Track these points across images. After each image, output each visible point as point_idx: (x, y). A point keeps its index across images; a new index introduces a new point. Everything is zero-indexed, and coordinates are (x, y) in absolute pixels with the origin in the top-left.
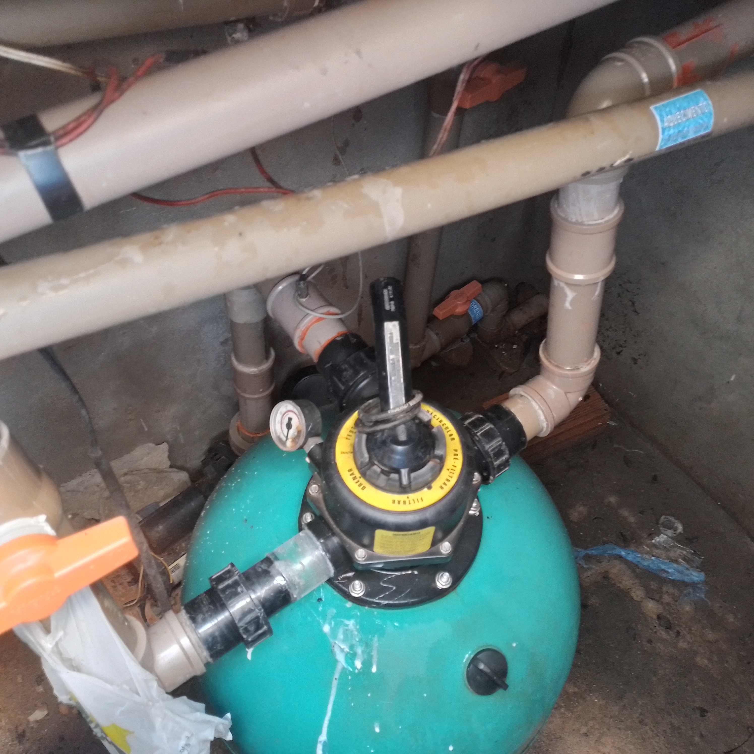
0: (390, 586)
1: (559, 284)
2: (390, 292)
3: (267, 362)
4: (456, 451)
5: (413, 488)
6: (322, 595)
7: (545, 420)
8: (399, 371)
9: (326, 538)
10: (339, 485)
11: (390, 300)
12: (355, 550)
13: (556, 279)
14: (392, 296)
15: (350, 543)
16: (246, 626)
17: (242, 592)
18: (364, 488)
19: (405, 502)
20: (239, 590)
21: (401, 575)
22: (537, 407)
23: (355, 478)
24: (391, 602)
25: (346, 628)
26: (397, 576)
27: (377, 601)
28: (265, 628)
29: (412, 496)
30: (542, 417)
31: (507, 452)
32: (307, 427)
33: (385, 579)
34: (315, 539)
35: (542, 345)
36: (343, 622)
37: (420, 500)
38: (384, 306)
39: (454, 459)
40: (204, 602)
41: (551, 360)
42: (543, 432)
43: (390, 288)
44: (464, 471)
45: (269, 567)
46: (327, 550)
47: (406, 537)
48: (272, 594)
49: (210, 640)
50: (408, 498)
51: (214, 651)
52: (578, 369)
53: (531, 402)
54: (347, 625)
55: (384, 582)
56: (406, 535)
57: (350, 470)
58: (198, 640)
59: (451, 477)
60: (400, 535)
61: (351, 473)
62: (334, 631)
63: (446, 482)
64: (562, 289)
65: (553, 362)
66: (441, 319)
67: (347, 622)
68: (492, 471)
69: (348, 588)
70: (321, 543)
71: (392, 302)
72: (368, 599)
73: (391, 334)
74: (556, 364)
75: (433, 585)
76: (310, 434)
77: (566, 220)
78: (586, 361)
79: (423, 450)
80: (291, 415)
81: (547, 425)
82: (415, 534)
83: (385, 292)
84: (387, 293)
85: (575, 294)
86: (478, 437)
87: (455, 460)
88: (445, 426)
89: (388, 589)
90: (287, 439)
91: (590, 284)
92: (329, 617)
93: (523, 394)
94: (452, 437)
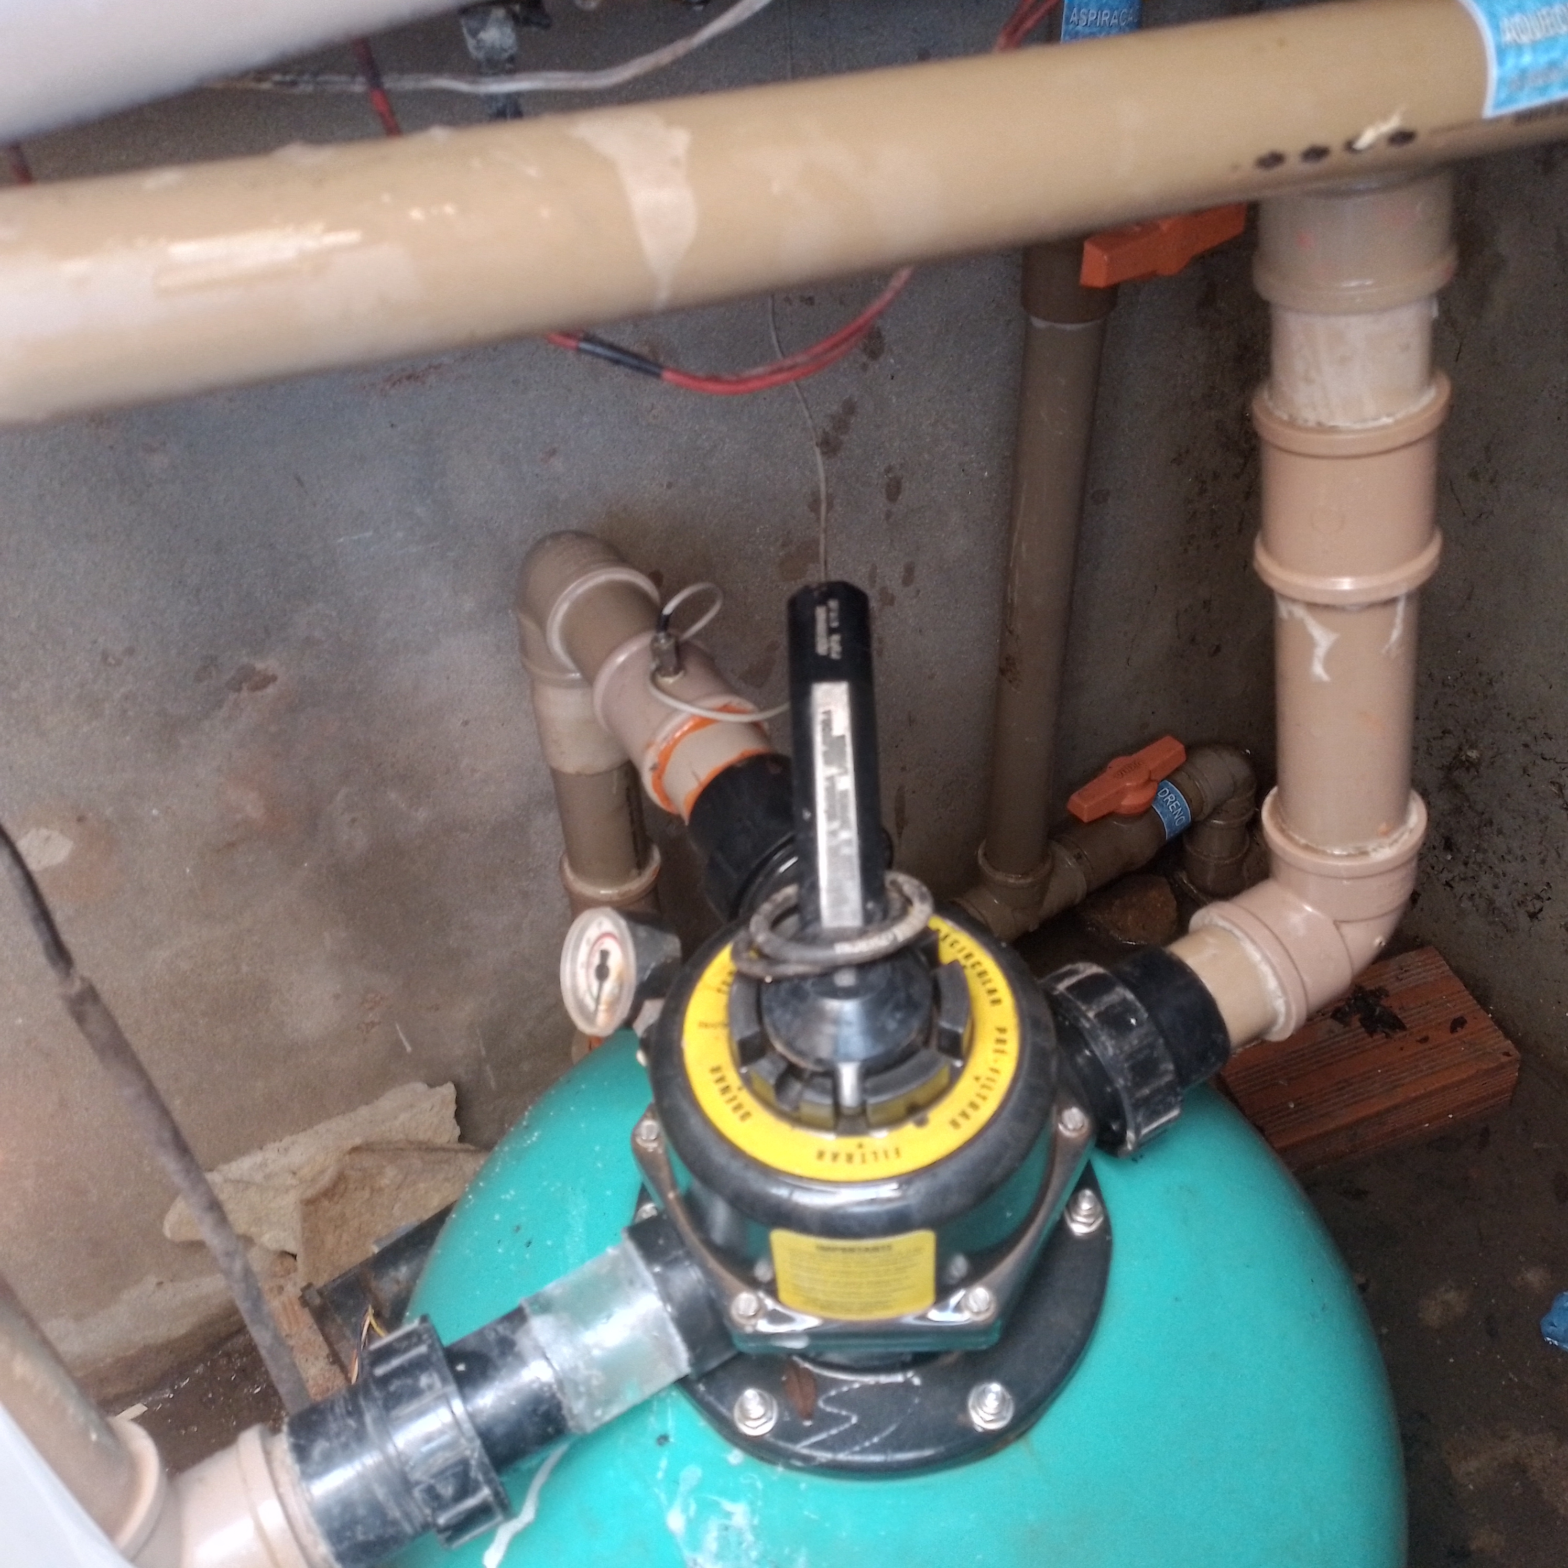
0: (844, 1413)
1: (1290, 613)
2: (833, 615)
3: (640, 874)
4: (1002, 1030)
5: (873, 1118)
6: (671, 1425)
7: (1279, 993)
8: (844, 807)
9: (671, 1264)
10: (685, 1106)
11: (831, 631)
12: (731, 1296)
13: (1283, 597)
14: (835, 624)
15: (729, 1279)
16: (432, 1481)
17: (430, 1387)
18: (746, 1116)
19: (850, 1158)
20: (424, 1381)
21: (878, 1385)
22: (1256, 956)
23: (725, 1090)
24: (842, 1457)
25: (727, 1522)
26: (865, 1388)
27: (805, 1452)
28: (485, 1493)
29: (872, 1142)
30: (1272, 984)
31: (1170, 1067)
32: (640, 973)
33: (833, 1393)
34: (640, 1264)
35: (1268, 800)
36: (717, 1504)
37: (892, 1154)
38: (813, 645)
39: (997, 1051)
40: (337, 1410)
41: (1291, 833)
42: (1276, 1029)
43: (833, 604)
44: (1020, 1085)
45: (514, 1331)
46: (667, 1297)
47: (855, 1256)
48: (514, 1403)
49: (336, 1511)
50: (860, 1146)
51: (346, 1544)
52: (1364, 853)
53: (1242, 944)
54: (728, 1515)
55: (829, 1401)
56: (852, 1250)
57: (716, 1070)
58: (306, 1509)
59: (984, 1098)
60: (834, 1249)
61: (718, 1075)
62: (694, 1525)
63: (970, 1111)
64: (1301, 624)
65: (1297, 837)
66: (1085, 819)
67: (728, 1505)
68: (1129, 1116)
69: (731, 1409)
70: (656, 1275)
71: (836, 638)
72: (782, 1444)
73: (828, 713)
74: (1303, 841)
75: (961, 1417)
76: (645, 992)
77: (1292, 423)
78: (1386, 834)
79: (899, 1015)
80: (608, 944)
81: (1288, 1004)
82: (876, 1249)
83: (821, 613)
84: (823, 617)
85: (1333, 637)
87: (998, 1055)
88: (979, 969)
89: (836, 1420)
90: (597, 1000)
91: (1372, 606)
92: (683, 1488)
93: (1221, 923)
94: (995, 996)
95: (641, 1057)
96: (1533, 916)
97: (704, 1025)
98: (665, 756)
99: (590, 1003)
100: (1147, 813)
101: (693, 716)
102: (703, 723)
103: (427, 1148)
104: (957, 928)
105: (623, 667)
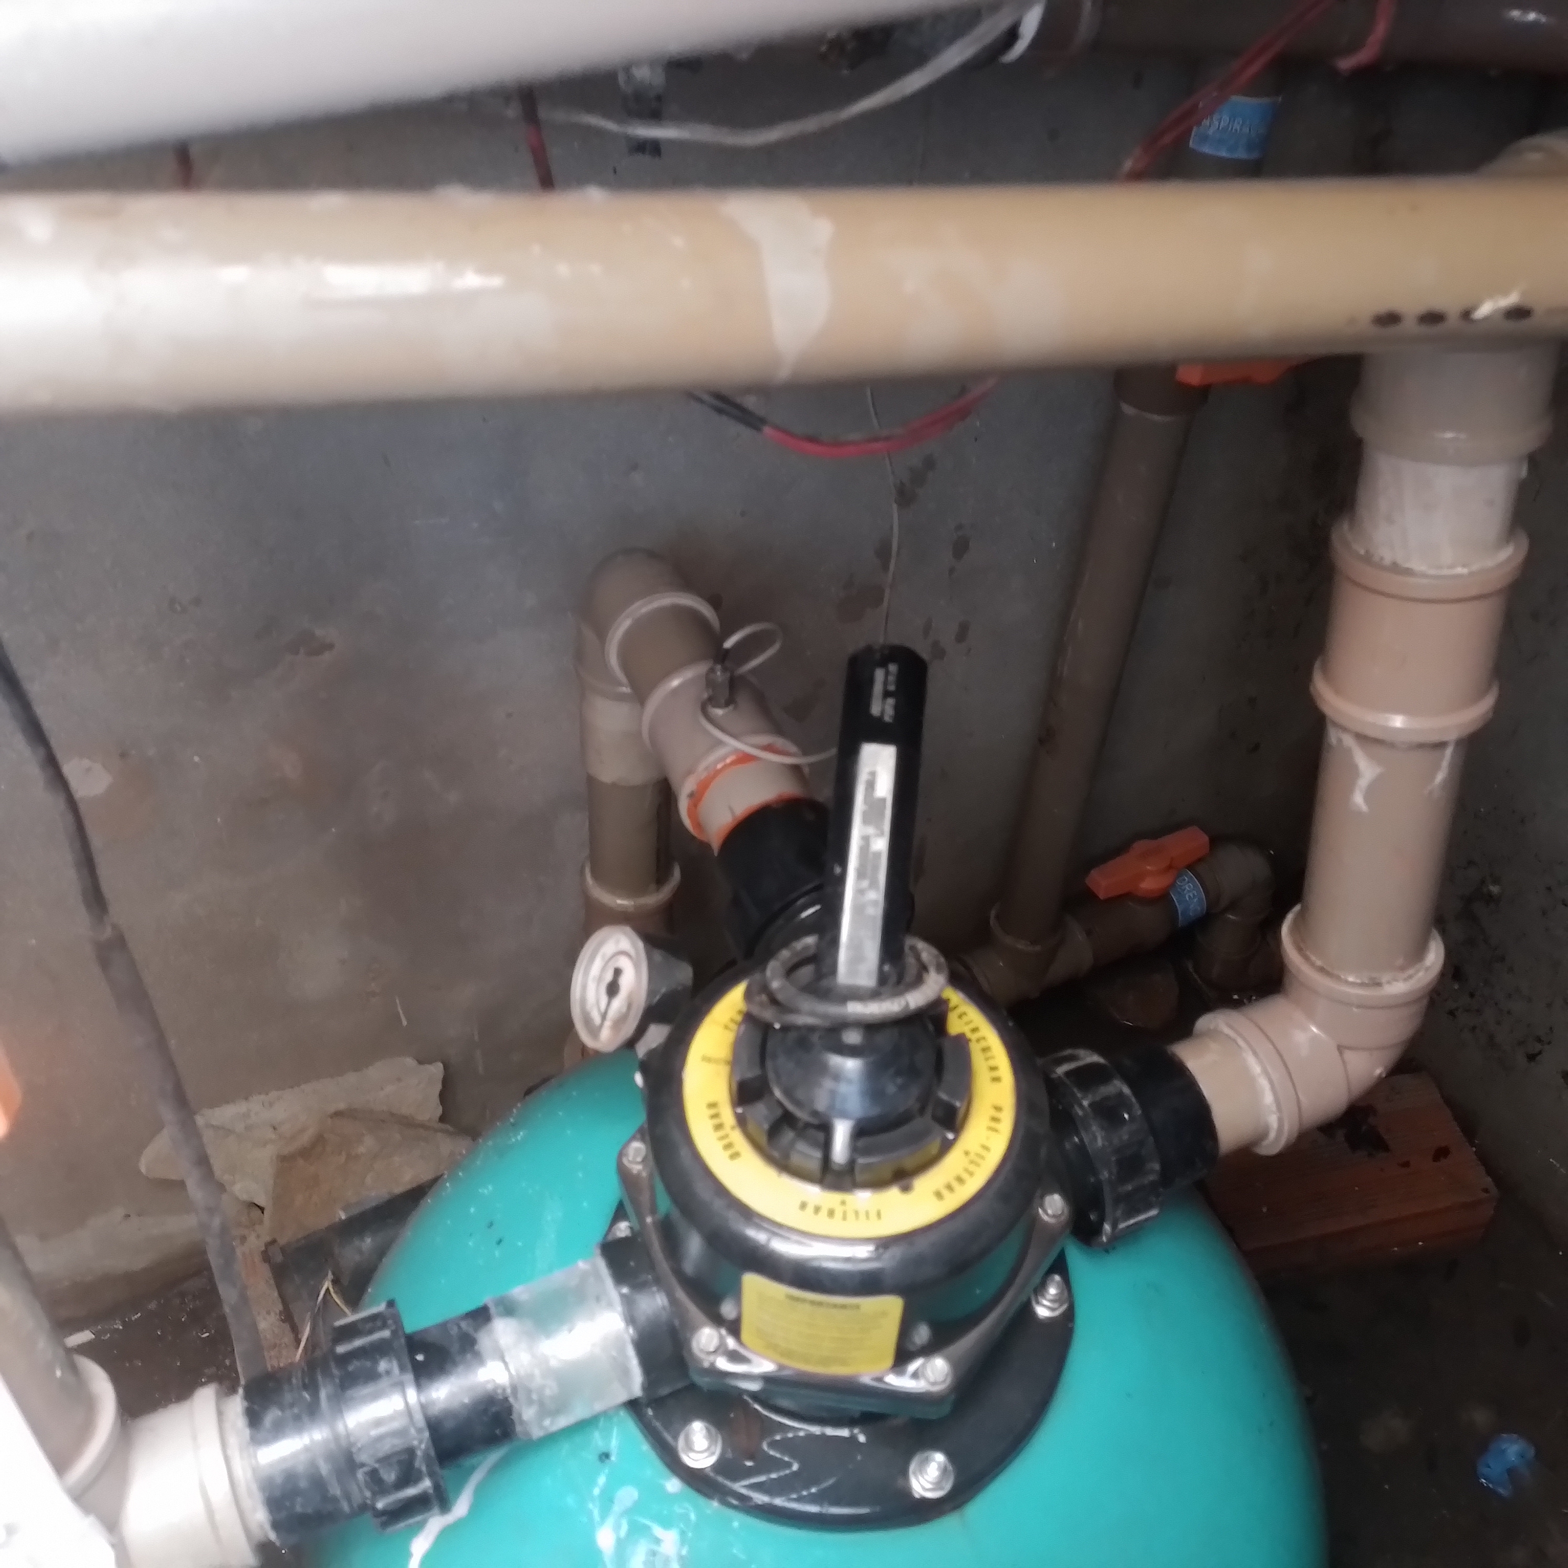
0: (786, 1459)
1: (1340, 741)
2: (891, 678)
4: (998, 1109)
5: (859, 1177)
6: (614, 1444)
7: (1274, 1108)
8: (876, 869)
9: (639, 1287)
10: (676, 1135)
11: (886, 694)
12: (694, 1329)
13: (1336, 725)
14: (892, 688)
15: (693, 1310)
16: (377, 1466)
17: (388, 1373)
18: (735, 1156)
20: (383, 1365)
21: (823, 1435)
22: (1257, 1069)
23: (719, 1127)
24: (779, 1502)
25: (655, 1547)
26: (810, 1437)
27: (744, 1491)
28: (426, 1484)
29: (855, 1201)
30: (1268, 1098)
31: (1156, 1166)
32: (650, 995)
33: (778, 1437)
34: (609, 1282)
35: (1290, 917)
36: (648, 1528)
37: (873, 1216)
38: (868, 705)
39: (991, 1129)
40: (294, 1381)
41: (1308, 953)
42: (1265, 1143)
43: (893, 668)
44: (1009, 1166)
45: (476, 1329)
46: (630, 1319)
47: (823, 1310)
48: (466, 1401)
49: (279, 1480)
50: (843, 1203)
51: (283, 1514)
52: (1378, 984)
53: (1244, 1054)
54: (658, 1541)
55: (773, 1445)
56: (820, 1304)
57: (712, 1105)
58: (249, 1474)
59: (971, 1174)
60: (803, 1301)
61: (713, 1111)
62: (622, 1546)
63: (955, 1184)
64: (1348, 752)
65: (1313, 958)
66: (1102, 896)
67: (658, 1531)
68: (1108, 1209)
69: (676, 1438)
70: (623, 1296)
71: (891, 701)
72: (720, 1479)
73: (873, 774)
74: (1319, 963)
75: (900, 1482)
76: (653, 1015)
77: (1367, 559)
78: (1402, 969)
79: (899, 1081)
80: (622, 962)
81: (1280, 1120)
82: (844, 1307)
83: (879, 674)
84: (881, 679)
85: (1378, 770)
86: (1081, 1106)
87: (990, 1132)
88: (983, 1044)
89: (778, 1464)
90: (604, 1016)
91: (1421, 746)
92: (617, 1508)
93: (1227, 1030)
94: (995, 1074)
95: (639, 1079)
96: (1532, 1057)
97: (707, 1059)
98: (704, 786)
99: (597, 1019)
100: (1163, 898)
101: (736, 751)
102: (745, 758)
103: (407, 1123)
104: (967, 1000)
105: (675, 691)
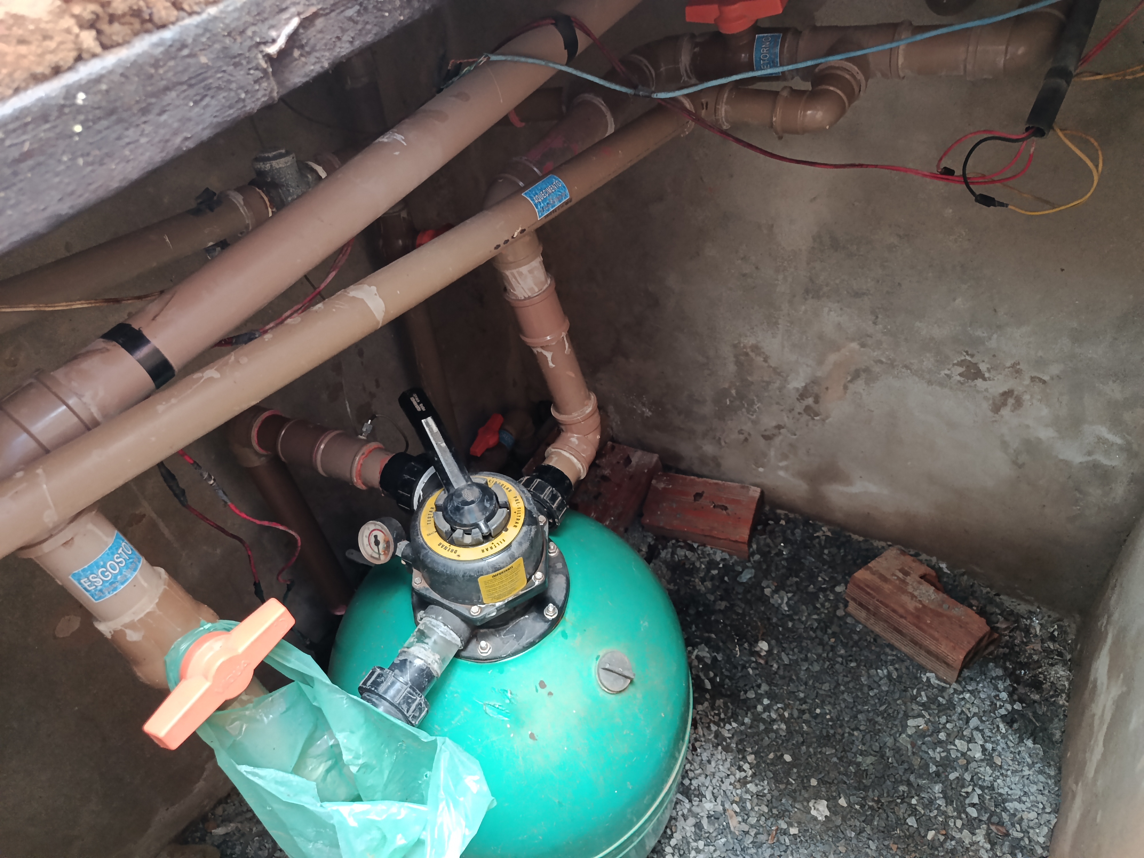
1: (538, 350)
2: (417, 398)
4: (516, 497)
5: (494, 535)
7: (579, 464)
8: (445, 451)
9: (442, 615)
11: (419, 404)
12: (469, 609)
13: (534, 347)
14: (419, 401)
15: (464, 607)
18: (456, 552)
19: (491, 548)
22: (568, 455)
23: (445, 548)
26: (513, 626)
27: (505, 652)
29: (496, 541)
30: (577, 463)
31: (559, 494)
32: (393, 535)
33: (505, 632)
35: (552, 407)
37: (502, 541)
38: (416, 410)
41: (562, 414)
42: (582, 475)
43: (415, 395)
45: (405, 656)
46: (447, 625)
47: (503, 574)
48: (416, 675)
50: (492, 544)
52: (585, 411)
59: (520, 516)
61: (441, 545)
63: (518, 521)
64: (541, 353)
65: (564, 415)
69: (477, 652)
70: (440, 621)
71: (421, 405)
72: (496, 654)
73: (429, 427)
74: (566, 415)
75: (545, 619)
76: (397, 540)
78: (587, 405)
80: (375, 533)
81: (582, 466)
82: (509, 569)
83: (412, 399)
84: (414, 400)
85: (552, 353)
87: (518, 503)
88: (501, 484)
89: (509, 638)
90: (379, 554)
91: (558, 341)
93: (553, 450)
94: (509, 489)
97: (429, 535)
98: (360, 472)
99: (377, 556)
104: (489, 476)
